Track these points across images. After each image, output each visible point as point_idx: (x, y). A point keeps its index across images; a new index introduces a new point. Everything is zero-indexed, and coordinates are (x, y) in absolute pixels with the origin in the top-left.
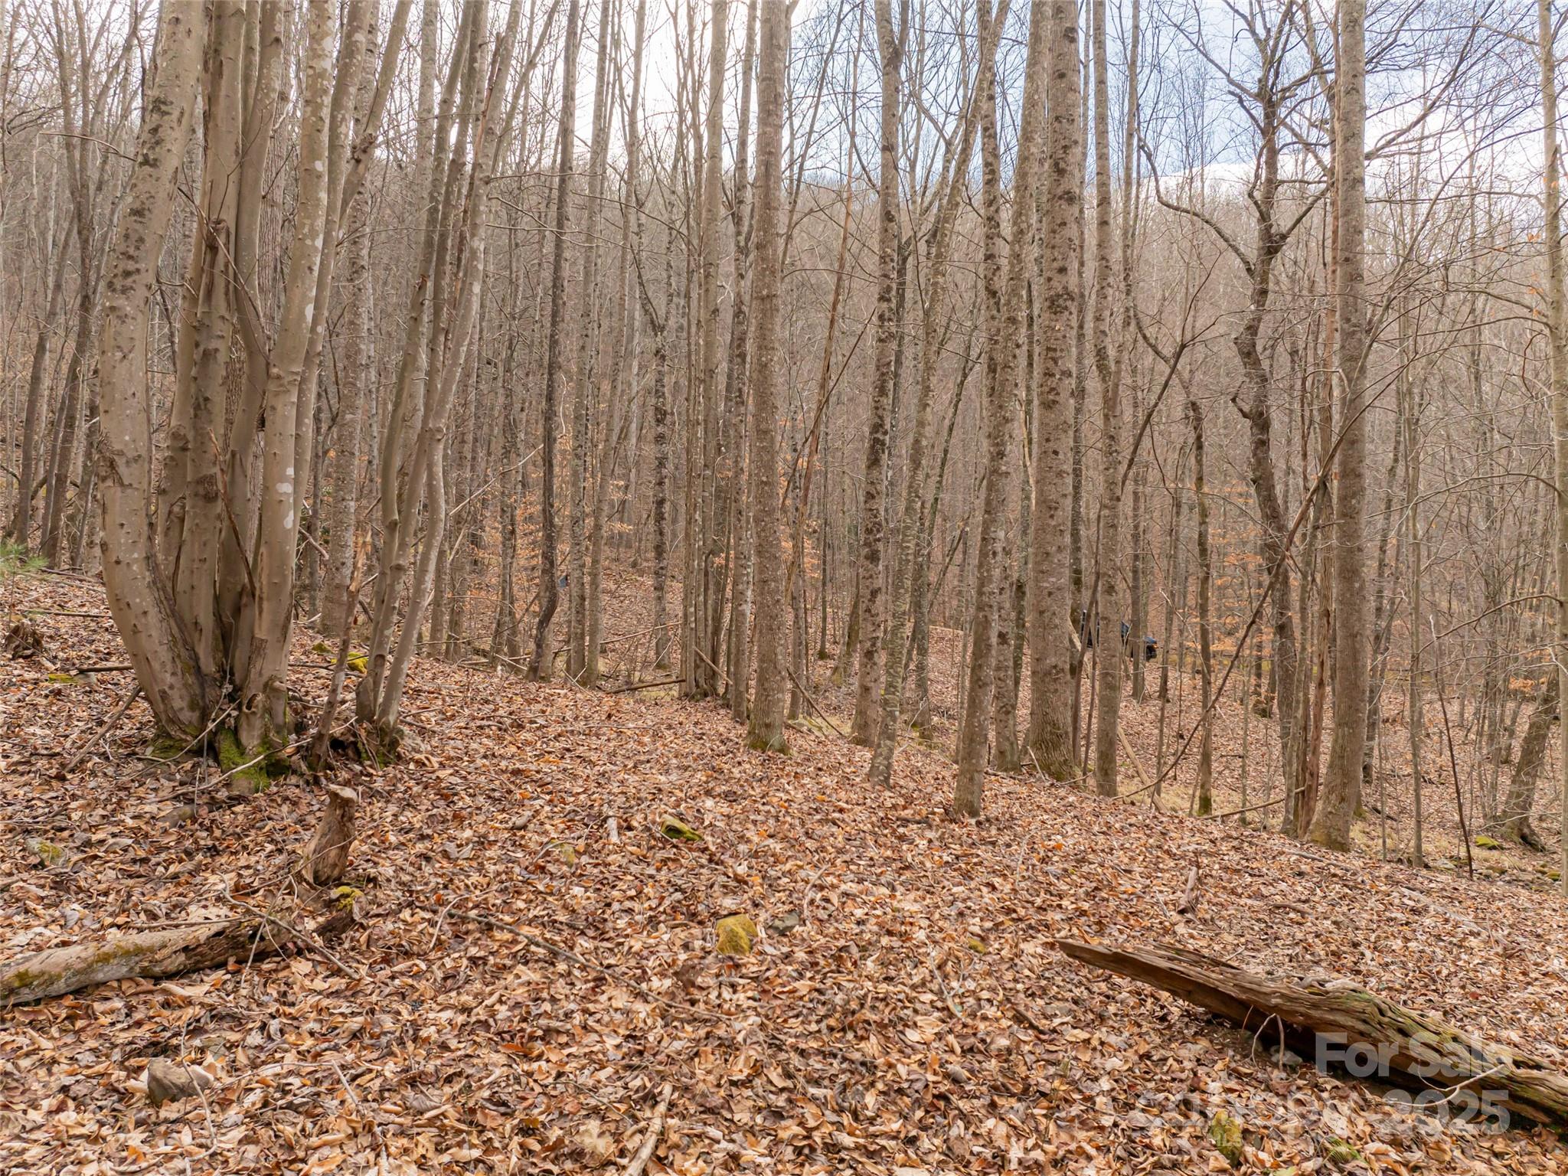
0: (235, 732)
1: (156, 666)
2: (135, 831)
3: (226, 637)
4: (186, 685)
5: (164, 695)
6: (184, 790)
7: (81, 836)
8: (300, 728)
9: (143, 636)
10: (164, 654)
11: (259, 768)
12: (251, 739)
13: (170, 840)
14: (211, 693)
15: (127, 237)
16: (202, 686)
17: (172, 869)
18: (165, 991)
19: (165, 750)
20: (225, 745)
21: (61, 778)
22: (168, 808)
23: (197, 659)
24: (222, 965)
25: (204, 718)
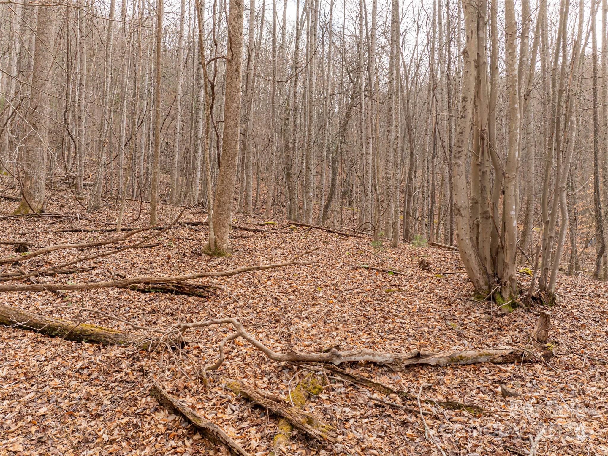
0: (501, 293)
1: (475, 271)
2: (475, 322)
3: (494, 262)
4: (484, 278)
5: (477, 281)
6: (487, 310)
7: (461, 322)
8: (521, 293)
9: (470, 262)
10: (477, 268)
11: (509, 304)
12: (506, 296)
13: (486, 325)
14: (491, 280)
15: (458, 141)
16: (488, 278)
17: (490, 334)
18: (498, 367)
19: (478, 298)
20: (498, 297)
21: (450, 305)
22: (483, 316)
23: (486, 270)
24: (513, 363)
25: (490, 288)
